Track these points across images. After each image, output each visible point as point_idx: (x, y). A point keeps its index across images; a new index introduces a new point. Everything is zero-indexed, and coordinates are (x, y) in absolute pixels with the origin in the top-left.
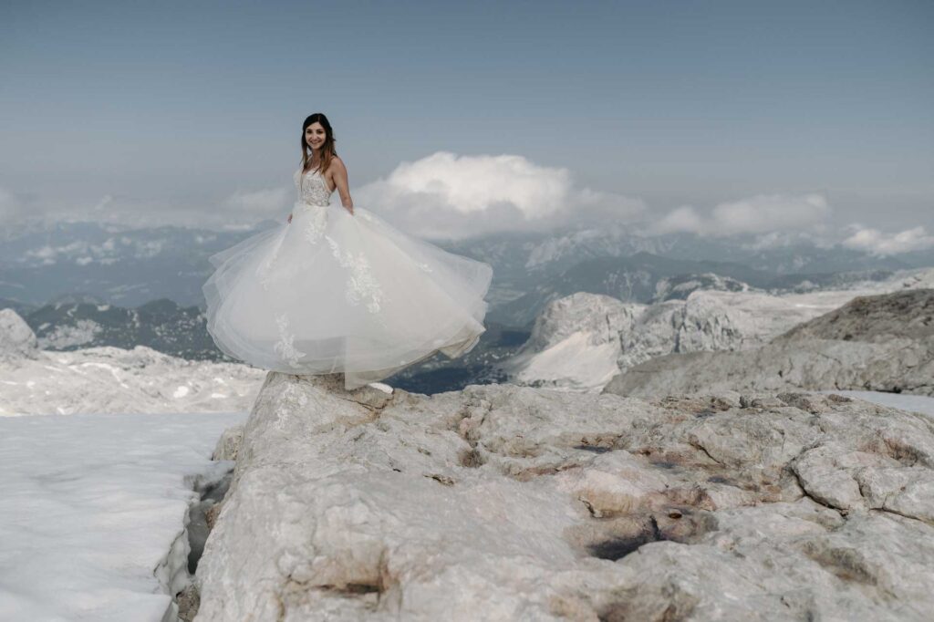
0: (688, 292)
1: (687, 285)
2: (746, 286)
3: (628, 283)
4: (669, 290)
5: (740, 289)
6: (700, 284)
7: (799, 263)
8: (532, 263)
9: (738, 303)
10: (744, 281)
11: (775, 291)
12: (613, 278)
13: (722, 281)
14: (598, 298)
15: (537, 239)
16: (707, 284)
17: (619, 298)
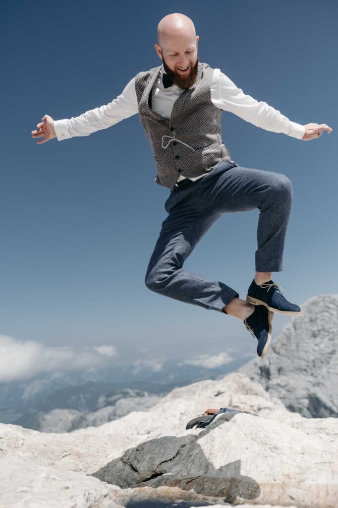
0: (116, 401)
1: (115, 397)
2: (146, 394)
3: (83, 400)
4: (106, 401)
5: (143, 396)
6: (122, 395)
7: (172, 377)
8: (25, 396)
9: (143, 403)
10: (145, 390)
11: (161, 394)
12: (74, 398)
13: (134, 393)
14: (66, 411)
15: (29, 381)
16: (126, 395)
17: (78, 409)
